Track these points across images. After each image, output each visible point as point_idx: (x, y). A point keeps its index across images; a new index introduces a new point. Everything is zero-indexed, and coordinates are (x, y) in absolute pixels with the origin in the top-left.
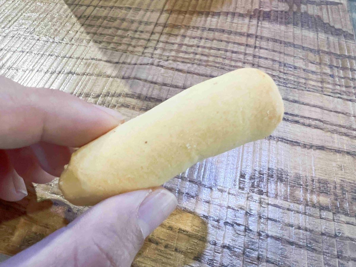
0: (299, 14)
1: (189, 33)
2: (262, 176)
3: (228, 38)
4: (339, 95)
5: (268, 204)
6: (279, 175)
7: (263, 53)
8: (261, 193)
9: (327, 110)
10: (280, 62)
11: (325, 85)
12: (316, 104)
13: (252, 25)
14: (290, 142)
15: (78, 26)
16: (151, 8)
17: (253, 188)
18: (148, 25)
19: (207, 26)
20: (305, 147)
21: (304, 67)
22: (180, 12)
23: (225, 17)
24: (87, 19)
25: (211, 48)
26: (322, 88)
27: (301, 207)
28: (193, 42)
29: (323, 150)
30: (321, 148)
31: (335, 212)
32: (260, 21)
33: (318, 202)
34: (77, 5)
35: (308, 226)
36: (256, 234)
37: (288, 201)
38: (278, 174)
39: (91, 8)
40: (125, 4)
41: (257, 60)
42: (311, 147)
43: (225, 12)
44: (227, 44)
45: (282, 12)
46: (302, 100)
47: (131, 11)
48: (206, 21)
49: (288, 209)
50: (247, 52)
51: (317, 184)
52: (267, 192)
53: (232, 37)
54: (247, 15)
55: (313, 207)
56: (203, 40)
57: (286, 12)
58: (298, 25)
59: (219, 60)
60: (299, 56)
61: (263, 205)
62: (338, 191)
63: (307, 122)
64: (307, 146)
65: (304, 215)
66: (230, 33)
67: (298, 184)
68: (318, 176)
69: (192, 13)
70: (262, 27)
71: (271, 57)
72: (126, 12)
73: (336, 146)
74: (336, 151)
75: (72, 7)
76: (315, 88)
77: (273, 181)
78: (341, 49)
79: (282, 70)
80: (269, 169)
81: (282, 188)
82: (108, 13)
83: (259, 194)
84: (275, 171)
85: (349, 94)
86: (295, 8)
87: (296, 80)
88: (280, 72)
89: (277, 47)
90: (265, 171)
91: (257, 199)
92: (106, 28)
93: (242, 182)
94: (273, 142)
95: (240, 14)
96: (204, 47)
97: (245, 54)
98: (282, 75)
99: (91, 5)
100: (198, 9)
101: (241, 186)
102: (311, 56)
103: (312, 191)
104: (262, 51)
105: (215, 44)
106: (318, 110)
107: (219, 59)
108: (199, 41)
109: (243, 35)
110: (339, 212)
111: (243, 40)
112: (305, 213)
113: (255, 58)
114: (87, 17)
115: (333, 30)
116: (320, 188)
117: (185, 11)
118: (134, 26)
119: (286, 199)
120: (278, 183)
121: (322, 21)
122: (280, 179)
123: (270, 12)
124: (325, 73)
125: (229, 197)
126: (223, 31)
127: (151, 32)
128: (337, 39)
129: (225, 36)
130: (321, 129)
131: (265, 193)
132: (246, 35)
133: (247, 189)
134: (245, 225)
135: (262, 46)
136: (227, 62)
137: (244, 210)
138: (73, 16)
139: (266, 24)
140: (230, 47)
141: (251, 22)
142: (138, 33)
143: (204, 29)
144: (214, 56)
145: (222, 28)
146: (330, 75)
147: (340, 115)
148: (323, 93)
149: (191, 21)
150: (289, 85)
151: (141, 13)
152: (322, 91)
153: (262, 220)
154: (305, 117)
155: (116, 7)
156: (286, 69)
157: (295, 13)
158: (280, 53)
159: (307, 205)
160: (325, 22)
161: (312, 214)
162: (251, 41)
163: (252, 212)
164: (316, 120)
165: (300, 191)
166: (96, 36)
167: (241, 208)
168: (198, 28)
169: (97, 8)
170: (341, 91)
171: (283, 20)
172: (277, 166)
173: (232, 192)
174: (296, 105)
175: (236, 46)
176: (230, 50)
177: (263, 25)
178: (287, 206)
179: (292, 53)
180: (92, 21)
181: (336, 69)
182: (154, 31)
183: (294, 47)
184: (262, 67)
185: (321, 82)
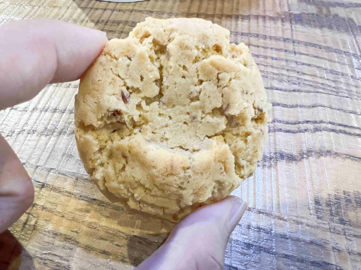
2: (338, 201)
3: (264, 43)
5: (355, 236)
8: (343, 222)
10: (326, 69)
13: (286, 29)
16: (175, 11)
17: (333, 217)
21: (352, 74)
22: (206, 16)
23: (256, 21)
24: (105, 24)
38: (355, 198)
41: (300, 67)
44: (265, 50)
46: (358, 110)
50: (288, 58)
52: (350, 221)
53: (268, 42)
54: (277, 18)
58: (334, 29)
59: (261, 68)
61: (348, 237)
66: (265, 37)
69: (220, 16)
71: (314, 64)
75: (87, 11)
82: (129, 18)
83: (341, 224)
84: (352, 196)
87: (346, 88)
89: (318, 52)
91: (341, 230)
93: (319, 210)
94: (339, 160)
95: (270, 17)
97: (287, 61)
98: (330, 83)
99: (108, 9)
100: (225, 13)
101: (319, 215)
102: (355, 62)
104: (302, 56)
105: (252, 50)
109: (279, 40)
113: (298, 65)
117: (212, 15)
120: (358, 209)
121: (355, 24)
123: (301, 14)
126: (257, 36)
129: (261, 42)
132: (282, 39)
134: (335, 264)
135: (301, 52)
136: (269, 69)
140: (269, 53)
141: (284, 26)
143: (236, 34)
150: (341, 94)
155: (135, 10)
158: (323, 58)
160: (358, 24)
163: (339, 248)
169: (115, 12)
171: (317, 23)
172: (352, 188)
173: (311, 223)
175: (275, 52)
176: (269, 57)
180: (112, 27)
183: (335, 52)
184: (307, 74)
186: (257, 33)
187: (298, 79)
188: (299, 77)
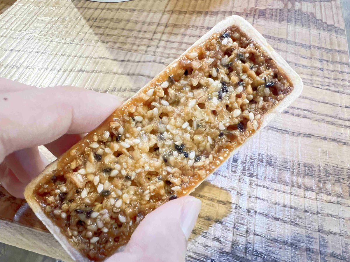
0: (294, 11)
1: (189, 31)
2: (252, 160)
4: (328, 87)
5: (258, 185)
6: (269, 160)
8: (251, 175)
9: (315, 101)
11: (314, 78)
12: (305, 96)
14: (279, 130)
15: (87, 28)
16: (154, 9)
18: (152, 25)
19: (206, 24)
20: (294, 135)
22: (180, 12)
23: (223, 16)
24: (95, 21)
26: (311, 80)
27: (288, 188)
28: (193, 40)
29: (310, 137)
31: (318, 192)
33: (303, 184)
34: (86, 8)
35: (293, 205)
36: (246, 211)
37: (275, 183)
38: (267, 159)
39: (99, 11)
40: (130, 6)
42: (299, 135)
43: (222, 11)
45: (277, 10)
47: (135, 13)
48: (204, 20)
49: (276, 190)
51: (303, 168)
52: (257, 175)
54: (243, 13)
55: (298, 187)
57: (280, 10)
58: (292, 23)
60: (291, 51)
62: (322, 174)
63: (296, 112)
64: (295, 134)
65: (290, 195)
67: (285, 168)
68: (304, 161)
69: (192, 13)
70: (257, 25)
72: (130, 13)
73: (324, 134)
74: (322, 138)
75: (82, 10)
76: (305, 81)
77: (262, 165)
78: (331, 44)
81: (270, 171)
82: (115, 15)
85: (337, 86)
86: (290, 6)
89: (271, 43)
90: (256, 156)
91: (248, 181)
92: (112, 29)
95: (236, 12)
99: (99, 8)
100: (197, 9)
103: (298, 174)
106: (307, 101)
110: (321, 192)
112: (291, 193)
114: (95, 19)
115: (325, 25)
116: (305, 171)
117: (185, 12)
118: (138, 27)
119: (274, 181)
122: (269, 163)
123: (265, 10)
124: (315, 67)
125: (222, 179)
127: (154, 32)
128: (329, 35)
130: (309, 118)
131: (255, 175)
133: (239, 172)
134: (235, 203)
137: (235, 190)
138: (82, 19)
139: (261, 22)
142: (142, 33)
146: (320, 69)
147: (328, 105)
148: (312, 86)
149: (191, 21)
151: (145, 14)
152: (312, 84)
153: (252, 199)
154: (294, 108)
155: (121, 9)
157: (289, 11)
159: (293, 186)
161: (297, 194)
164: (304, 110)
165: (287, 174)
166: (103, 36)
167: (233, 189)
168: (197, 27)
169: (104, 11)
170: (329, 83)
171: (278, 18)
172: (266, 152)
177: (258, 23)
178: (274, 187)
179: (284, 49)
181: (326, 63)
182: (156, 31)
183: (287, 43)
185: (311, 75)
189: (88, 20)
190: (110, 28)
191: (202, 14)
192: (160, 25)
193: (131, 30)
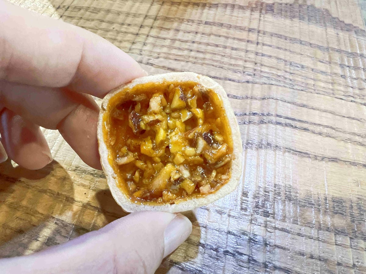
0: (305, 7)
1: (183, 26)
2: (267, 194)
3: (227, 33)
4: (352, 99)
5: (275, 228)
6: (288, 193)
7: (266, 50)
8: (266, 214)
9: (339, 116)
10: (286, 61)
11: (337, 87)
12: (326, 109)
13: (254, 19)
14: (299, 153)
17: (258, 209)
18: (137, 17)
19: (204, 19)
20: (316, 159)
21: (313, 67)
22: (172, 3)
23: (224, 10)
24: (66, 10)
25: (208, 44)
26: (333, 90)
27: (313, 232)
28: (188, 37)
29: (337, 162)
30: (334, 160)
31: (352, 237)
32: (263, 14)
33: (333, 225)
35: (322, 255)
36: (262, 266)
37: (298, 224)
38: (286, 191)
41: (259, 58)
42: (323, 159)
43: (223, 4)
44: (226, 40)
45: (286, 4)
46: (311, 104)
48: (202, 13)
49: (299, 234)
50: (249, 49)
51: (332, 203)
52: (274, 214)
53: (232, 31)
54: (248, 7)
55: (327, 230)
56: (199, 35)
57: (291, 5)
58: (305, 20)
59: (218, 58)
60: (306, 53)
61: (269, 230)
62: (356, 212)
63: (318, 129)
64: (318, 158)
65: (317, 242)
66: (230, 27)
67: (309, 204)
68: (331, 194)
69: (187, 4)
70: (264, 21)
71: (275, 55)
73: (351, 157)
74: (351, 164)
76: (325, 90)
77: (280, 199)
78: (352, 46)
79: (288, 70)
80: (275, 185)
81: (290, 208)
82: (92, 4)
83: (264, 216)
84: (283, 189)
85: (363, 97)
86: (301, 1)
87: (303, 80)
88: (286, 72)
89: (282, 43)
90: (271, 188)
91: (262, 222)
92: (88, 20)
93: (244, 201)
94: (279, 153)
95: (240, 6)
96: (200, 43)
97: (247, 51)
98: (288, 76)
101: (244, 206)
102: (320, 54)
103: (325, 211)
104: (265, 47)
105: (212, 40)
106: (330, 116)
107: (217, 56)
108: (195, 36)
109: (244, 30)
110: (356, 237)
111: (244, 35)
112: (318, 239)
113: (257, 56)
114: (67, 7)
115: (342, 25)
116: (334, 207)
117: (179, 2)
118: (121, 19)
119: (295, 222)
120: (286, 202)
121: (330, 15)
122: (288, 198)
123: (273, 4)
124: (336, 74)
125: (229, 220)
126: (222, 25)
127: (140, 25)
128: (347, 36)
129: (223, 31)
130: (333, 138)
131: (271, 214)
132: (247, 29)
133: (250, 210)
134: (248, 254)
135: (265, 43)
136: (226, 60)
137: (247, 235)
138: (50, 7)
139: (269, 17)
140: (230, 43)
141: (252, 16)
142: (125, 26)
143: (200, 23)
144: (211, 53)
145: (219, 22)
147: (354, 121)
148: (334, 96)
149: (185, 13)
150: (296, 87)
151: (129, 3)
152: (333, 94)
153: (268, 248)
154: (315, 124)
156: (292, 68)
157: (300, 6)
158: (286, 50)
159: (320, 229)
160: (334, 16)
161: (326, 239)
162: (253, 36)
163: (256, 239)
164: (327, 127)
165: (312, 212)
167: (244, 234)
168: (193, 21)
170: (354, 94)
171: (289, 14)
172: (285, 182)
173: (232, 214)
174: (304, 109)
175: (236, 41)
176: (229, 47)
177: (266, 19)
178: (297, 231)
179: (298, 51)
180: (72, 13)
181: (348, 68)
182: (143, 25)
183: (301, 44)
184: (265, 66)
185: (332, 83)
186: (222, 22)
187: (255, 70)
188: (256, 68)
189: (58, 8)
190: (84, 19)
191: (198, 6)
192: (147, 18)
193: (111, 23)
